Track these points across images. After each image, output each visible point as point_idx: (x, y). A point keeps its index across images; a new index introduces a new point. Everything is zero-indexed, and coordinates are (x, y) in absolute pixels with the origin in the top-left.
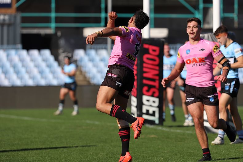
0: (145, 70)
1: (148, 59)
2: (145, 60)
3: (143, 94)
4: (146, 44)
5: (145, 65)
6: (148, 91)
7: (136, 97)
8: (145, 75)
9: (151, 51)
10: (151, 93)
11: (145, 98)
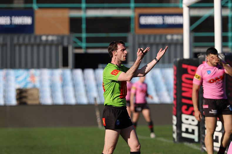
0: (184, 89)
1: (187, 78)
2: (184, 79)
3: (182, 113)
4: (185, 64)
5: (183, 85)
6: (187, 110)
7: (176, 116)
8: (184, 94)
9: (190, 72)
10: (190, 111)
11: (184, 117)
